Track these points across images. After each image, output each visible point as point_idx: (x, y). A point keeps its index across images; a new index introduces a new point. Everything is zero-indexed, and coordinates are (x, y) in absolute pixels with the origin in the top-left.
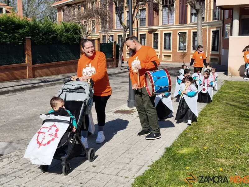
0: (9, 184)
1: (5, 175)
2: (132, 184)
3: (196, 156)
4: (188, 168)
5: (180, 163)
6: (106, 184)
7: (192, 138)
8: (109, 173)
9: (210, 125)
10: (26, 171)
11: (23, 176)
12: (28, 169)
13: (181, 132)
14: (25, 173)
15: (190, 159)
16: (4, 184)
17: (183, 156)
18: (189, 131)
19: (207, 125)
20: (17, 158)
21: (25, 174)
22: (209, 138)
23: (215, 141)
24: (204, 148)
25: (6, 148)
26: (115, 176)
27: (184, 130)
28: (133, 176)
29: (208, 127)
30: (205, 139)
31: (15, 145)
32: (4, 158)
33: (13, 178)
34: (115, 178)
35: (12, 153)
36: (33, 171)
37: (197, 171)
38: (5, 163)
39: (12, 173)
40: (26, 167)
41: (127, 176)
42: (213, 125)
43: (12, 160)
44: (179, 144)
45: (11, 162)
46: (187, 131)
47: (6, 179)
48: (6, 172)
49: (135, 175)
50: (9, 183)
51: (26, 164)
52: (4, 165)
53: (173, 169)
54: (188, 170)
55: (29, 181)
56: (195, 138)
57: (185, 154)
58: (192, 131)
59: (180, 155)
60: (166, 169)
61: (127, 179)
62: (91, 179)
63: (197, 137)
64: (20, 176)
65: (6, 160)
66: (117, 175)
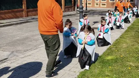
2: (78, 76)
3: (116, 61)
4: (110, 67)
5: (106, 65)
6: (63, 75)
7: (114, 51)
8: (65, 69)
9: (125, 43)
13: (108, 47)
15: (112, 62)
17: (108, 60)
20: (15, 60)
21: (19, 69)
22: (124, 51)
23: (128, 52)
24: (121, 56)
25: (10, 55)
27: (110, 46)
28: (79, 71)
29: (124, 45)
30: (122, 51)
31: (15, 53)
34: (68, 72)
35: (12, 58)
37: (116, 69)
38: (8, 63)
41: (75, 71)
42: (127, 43)
43: (12, 61)
44: (106, 54)
45: (12, 63)
46: (112, 47)
53: (102, 68)
55: (21, 73)
56: (116, 51)
58: (115, 47)
60: (98, 68)
61: (75, 73)
64: (16, 70)
65: (9, 61)
66: (69, 70)
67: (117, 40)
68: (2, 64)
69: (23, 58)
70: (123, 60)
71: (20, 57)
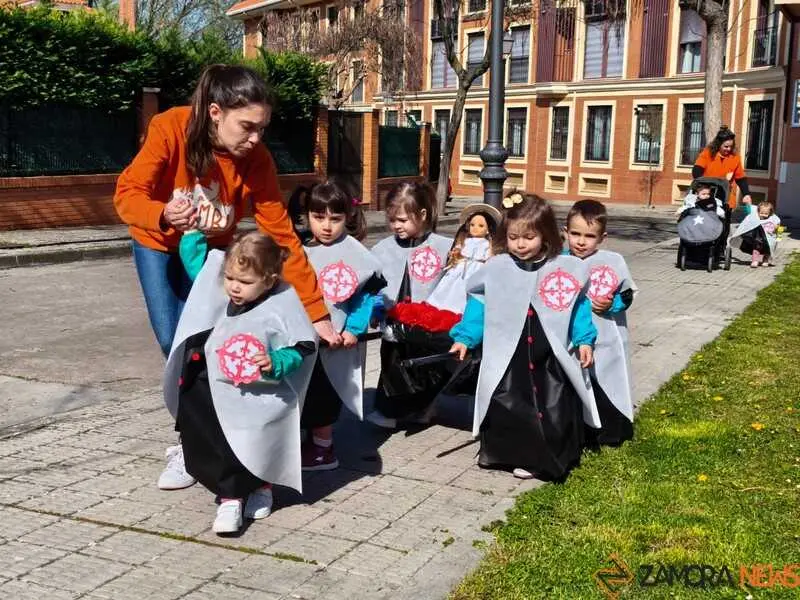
0: (75, 491)
1: (64, 465)
2: (509, 513)
3: (729, 446)
4: (703, 478)
5: (675, 464)
6: (415, 507)
7: (705, 398)
8: (422, 477)
9: (764, 366)
10: (136, 458)
11: (122, 472)
12: (142, 452)
13: (667, 379)
14: (133, 461)
15: (706, 452)
16: (59, 490)
17: (681, 444)
18: (693, 378)
19: (753, 367)
20: (103, 421)
21: (131, 466)
22: (763, 400)
23: (789, 409)
24: (753, 425)
25: (69, 399)
26: (446, 487)
27: (677, 374)
28: (510, 491)
29: (757, 372)
30: (753, 402)
31: (97, 391)
32: (61, 421)
33: (88, 474)
34: (447, 492)
35: (87, 408)
36: (159, 460)
37: (737, 488)
38: (64, 434)
39: (88, 461)
40: (135, 448)
41: (488, 489)
42: (773, 365)
43: (89, 425)
44: (663, 412)
45: (85, 432)
46: (686, 378)
47: (64, 476)
48: (65, 457)
49: (515, 488)
50: (75, 487)
51: (133, 440)
52: (60, 439)
53: (652, 476)
54: (703, 484)
55: (144, 486)
56: (720, 399)
57: (688, 438)
58: (705, 380)
59: (672, 441)
60: (627, 477)
61: (491, 499)
62: (360, 490)
63: (722, 396)
64: (114, 470)
65: (66, 425)
66: (451, 483)
67: (709, 347)
68: (25, 438)
69: (151, 411)
70: (772, 445)
71: (135, 404)
